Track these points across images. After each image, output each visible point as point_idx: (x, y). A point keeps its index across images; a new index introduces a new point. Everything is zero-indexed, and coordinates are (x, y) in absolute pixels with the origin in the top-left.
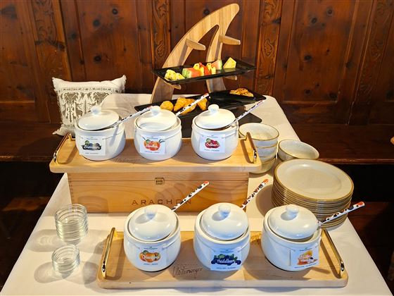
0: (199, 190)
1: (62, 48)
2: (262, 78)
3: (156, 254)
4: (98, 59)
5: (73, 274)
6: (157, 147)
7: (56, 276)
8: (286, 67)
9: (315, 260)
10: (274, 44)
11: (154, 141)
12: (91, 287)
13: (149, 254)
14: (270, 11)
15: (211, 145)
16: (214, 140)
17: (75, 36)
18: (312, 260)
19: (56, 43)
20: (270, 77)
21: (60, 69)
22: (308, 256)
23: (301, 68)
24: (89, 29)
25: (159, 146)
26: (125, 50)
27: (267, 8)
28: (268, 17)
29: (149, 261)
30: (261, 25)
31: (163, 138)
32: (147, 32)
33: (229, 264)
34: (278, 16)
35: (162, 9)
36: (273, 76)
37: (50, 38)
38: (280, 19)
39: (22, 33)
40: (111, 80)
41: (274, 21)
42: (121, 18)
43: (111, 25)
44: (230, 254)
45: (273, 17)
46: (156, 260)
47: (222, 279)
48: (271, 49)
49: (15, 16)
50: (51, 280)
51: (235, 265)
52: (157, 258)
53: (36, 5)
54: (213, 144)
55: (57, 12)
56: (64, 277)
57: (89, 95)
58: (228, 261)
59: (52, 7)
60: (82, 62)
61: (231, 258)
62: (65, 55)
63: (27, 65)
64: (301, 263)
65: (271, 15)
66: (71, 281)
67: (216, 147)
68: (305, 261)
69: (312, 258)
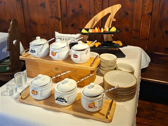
0: (65, 73)
1: (60, 20)
2: (142, 39)
3: (37, 92)
4: (73, 25)
5: (13, 95)
6: (55, 54)
7: (8, 95)
8: (155, 35)
9: (96, 107)
10: (148, 24)
11: (54, 52)
12: (16, 101)
13: (34, 91)
14: (147, 9)
15: (75, 56)
16: (76, 54)
17: (65, 16)
18: (95, 107)
19: (58, 18)
20: (146, 40)
21: (58, 28)
22: (93, 105)
23: (163, 37)
24: (70, 13)
25: (56, 54)
26: (83, 22)
27: (145, 7)
28: (146, 12)
29: (34, 94)
30: (143, 15)
31: (57, 51)
32: (92, 15)
33: (62, 102)
34: (151, 11)
35: (99, 6)
36: (148, 39)
37: (55, 16)
38: (152, 13)
39: (46, 13)
40: (76, 34)
41: (148, 14)
42: (83, 9)
43: (79, 12)
44: (63, 98)
45: (148, 12)
46: (36, 94)
47: (60, 108)
48: (147, 26)
49: (44, 7)
50: (5, 95)
51: (64, 102)
52: (37, 93)
53: (52, 3)
54: (76, 56)
55: (59, 6)
56: (10, 96)
57: (66, 39)
58: (61, 100)
59: (57, 4)
60: (67, 26)
61: (63, 99)
62: (60, 23)
63: (47, 26)
64: (89, 107)
65: (147, 11)
66: (12, 98)
67: (77, 57)
68: (91, 106)
69: (94, 106)
